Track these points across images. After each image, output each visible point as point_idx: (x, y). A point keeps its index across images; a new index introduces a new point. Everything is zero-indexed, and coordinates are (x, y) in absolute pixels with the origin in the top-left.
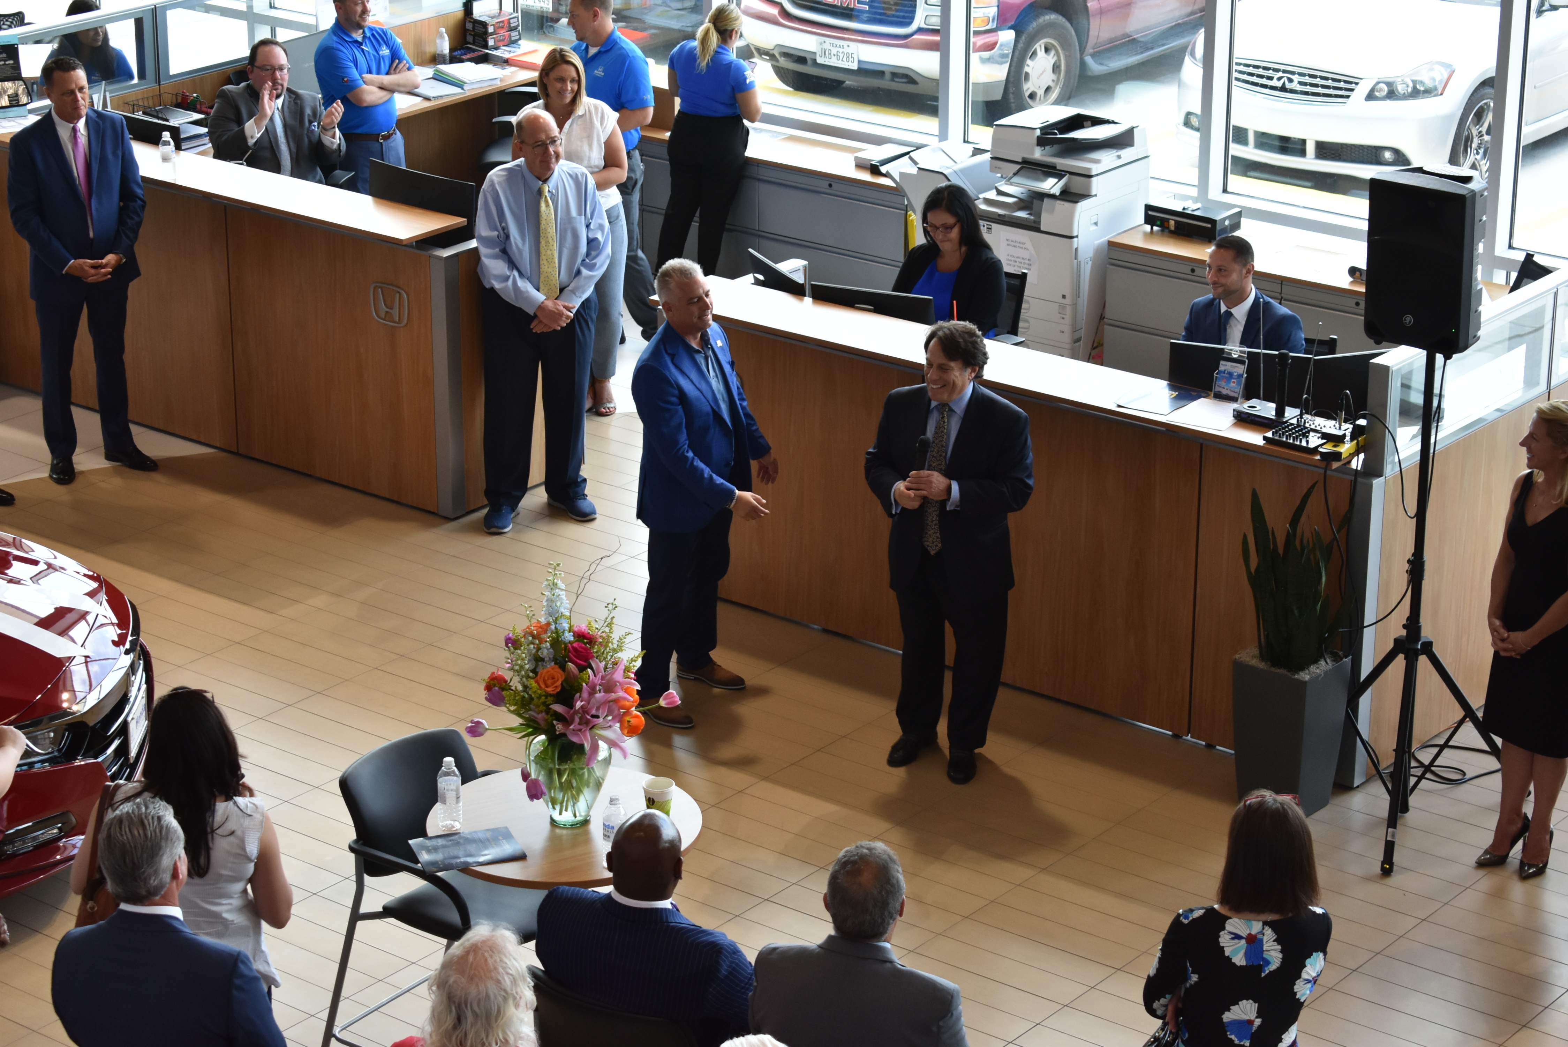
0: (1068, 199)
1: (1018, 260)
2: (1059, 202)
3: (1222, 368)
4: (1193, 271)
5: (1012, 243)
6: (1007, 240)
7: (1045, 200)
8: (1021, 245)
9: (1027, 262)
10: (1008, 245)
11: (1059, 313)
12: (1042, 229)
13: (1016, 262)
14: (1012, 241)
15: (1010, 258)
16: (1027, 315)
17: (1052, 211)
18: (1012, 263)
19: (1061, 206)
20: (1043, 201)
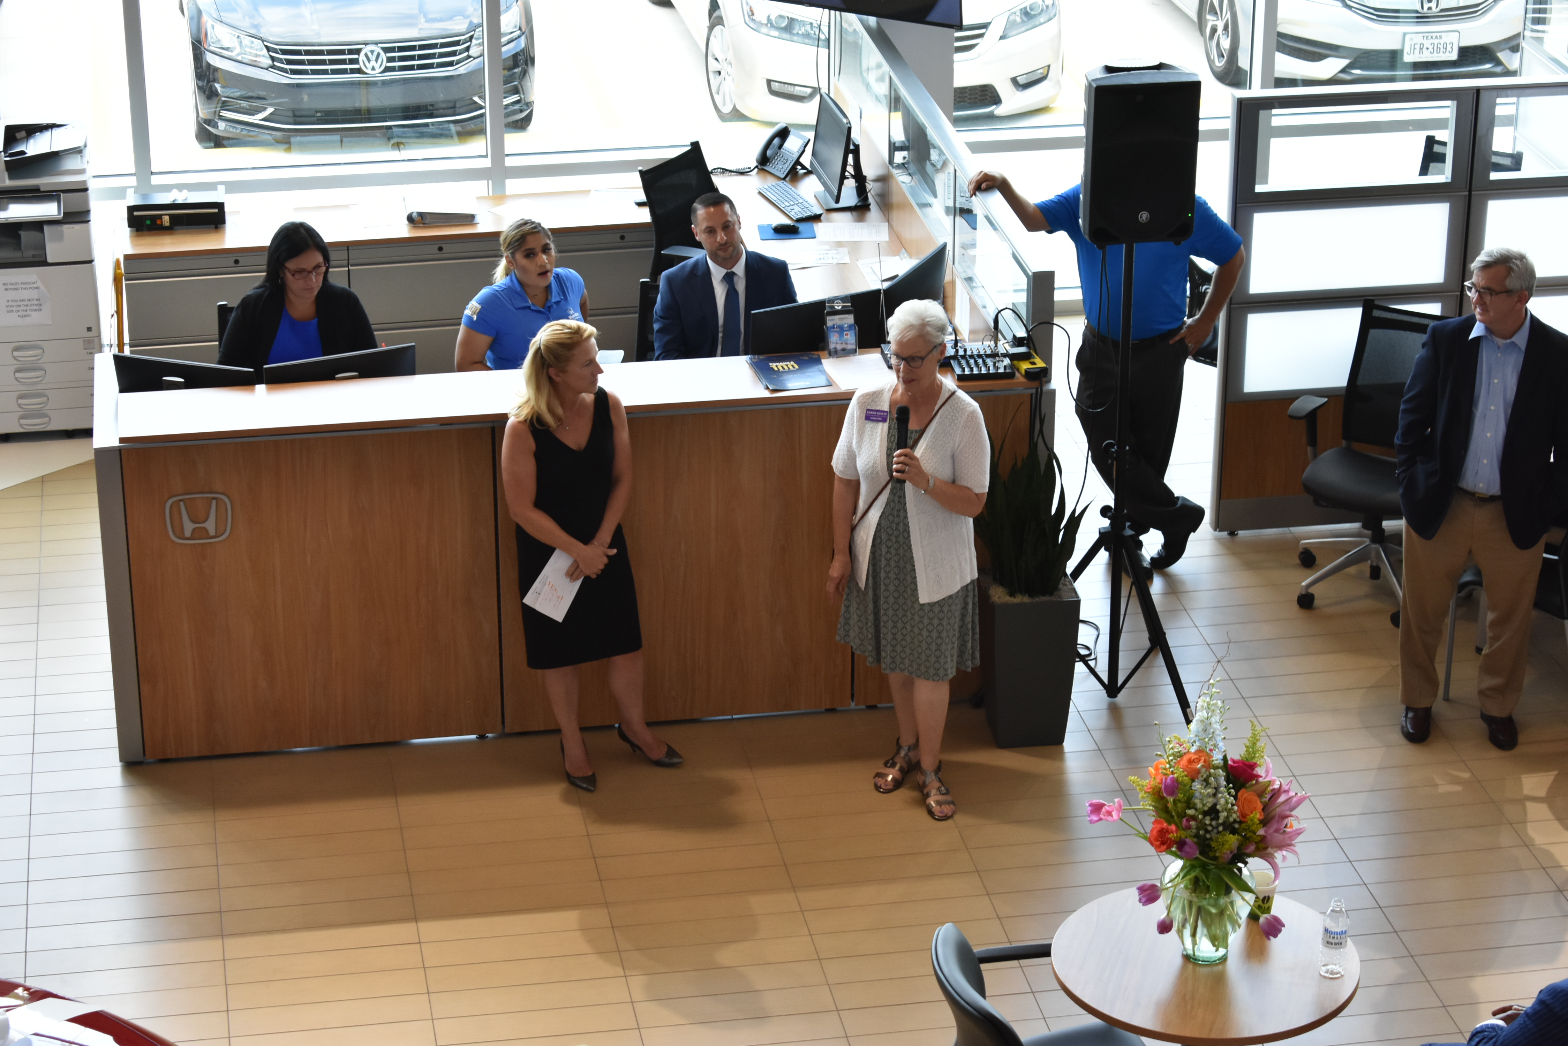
0: (75, 220)
1: (21, 303)
2: (66, 228)
3: (829, 324)
4: (237, 262)
5: (13, 287)
6: (4, 284)
7: (46, 228)
8: (24, 286)
9: (36, 302)
10: (6, 289)
11: (85, 349)
12: (49, 260)
13: (20, 306)
14: (12, 284)
15: (10, 303)
16: (41, 361)
17: (60, 238)
18: (14, 309)
19: (68, 230)
20: (42, 231)
